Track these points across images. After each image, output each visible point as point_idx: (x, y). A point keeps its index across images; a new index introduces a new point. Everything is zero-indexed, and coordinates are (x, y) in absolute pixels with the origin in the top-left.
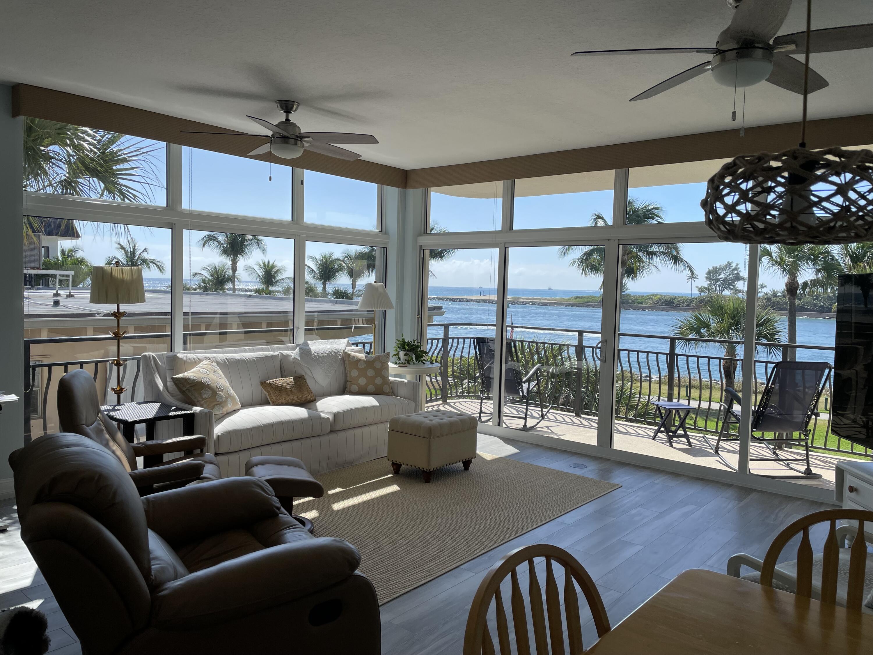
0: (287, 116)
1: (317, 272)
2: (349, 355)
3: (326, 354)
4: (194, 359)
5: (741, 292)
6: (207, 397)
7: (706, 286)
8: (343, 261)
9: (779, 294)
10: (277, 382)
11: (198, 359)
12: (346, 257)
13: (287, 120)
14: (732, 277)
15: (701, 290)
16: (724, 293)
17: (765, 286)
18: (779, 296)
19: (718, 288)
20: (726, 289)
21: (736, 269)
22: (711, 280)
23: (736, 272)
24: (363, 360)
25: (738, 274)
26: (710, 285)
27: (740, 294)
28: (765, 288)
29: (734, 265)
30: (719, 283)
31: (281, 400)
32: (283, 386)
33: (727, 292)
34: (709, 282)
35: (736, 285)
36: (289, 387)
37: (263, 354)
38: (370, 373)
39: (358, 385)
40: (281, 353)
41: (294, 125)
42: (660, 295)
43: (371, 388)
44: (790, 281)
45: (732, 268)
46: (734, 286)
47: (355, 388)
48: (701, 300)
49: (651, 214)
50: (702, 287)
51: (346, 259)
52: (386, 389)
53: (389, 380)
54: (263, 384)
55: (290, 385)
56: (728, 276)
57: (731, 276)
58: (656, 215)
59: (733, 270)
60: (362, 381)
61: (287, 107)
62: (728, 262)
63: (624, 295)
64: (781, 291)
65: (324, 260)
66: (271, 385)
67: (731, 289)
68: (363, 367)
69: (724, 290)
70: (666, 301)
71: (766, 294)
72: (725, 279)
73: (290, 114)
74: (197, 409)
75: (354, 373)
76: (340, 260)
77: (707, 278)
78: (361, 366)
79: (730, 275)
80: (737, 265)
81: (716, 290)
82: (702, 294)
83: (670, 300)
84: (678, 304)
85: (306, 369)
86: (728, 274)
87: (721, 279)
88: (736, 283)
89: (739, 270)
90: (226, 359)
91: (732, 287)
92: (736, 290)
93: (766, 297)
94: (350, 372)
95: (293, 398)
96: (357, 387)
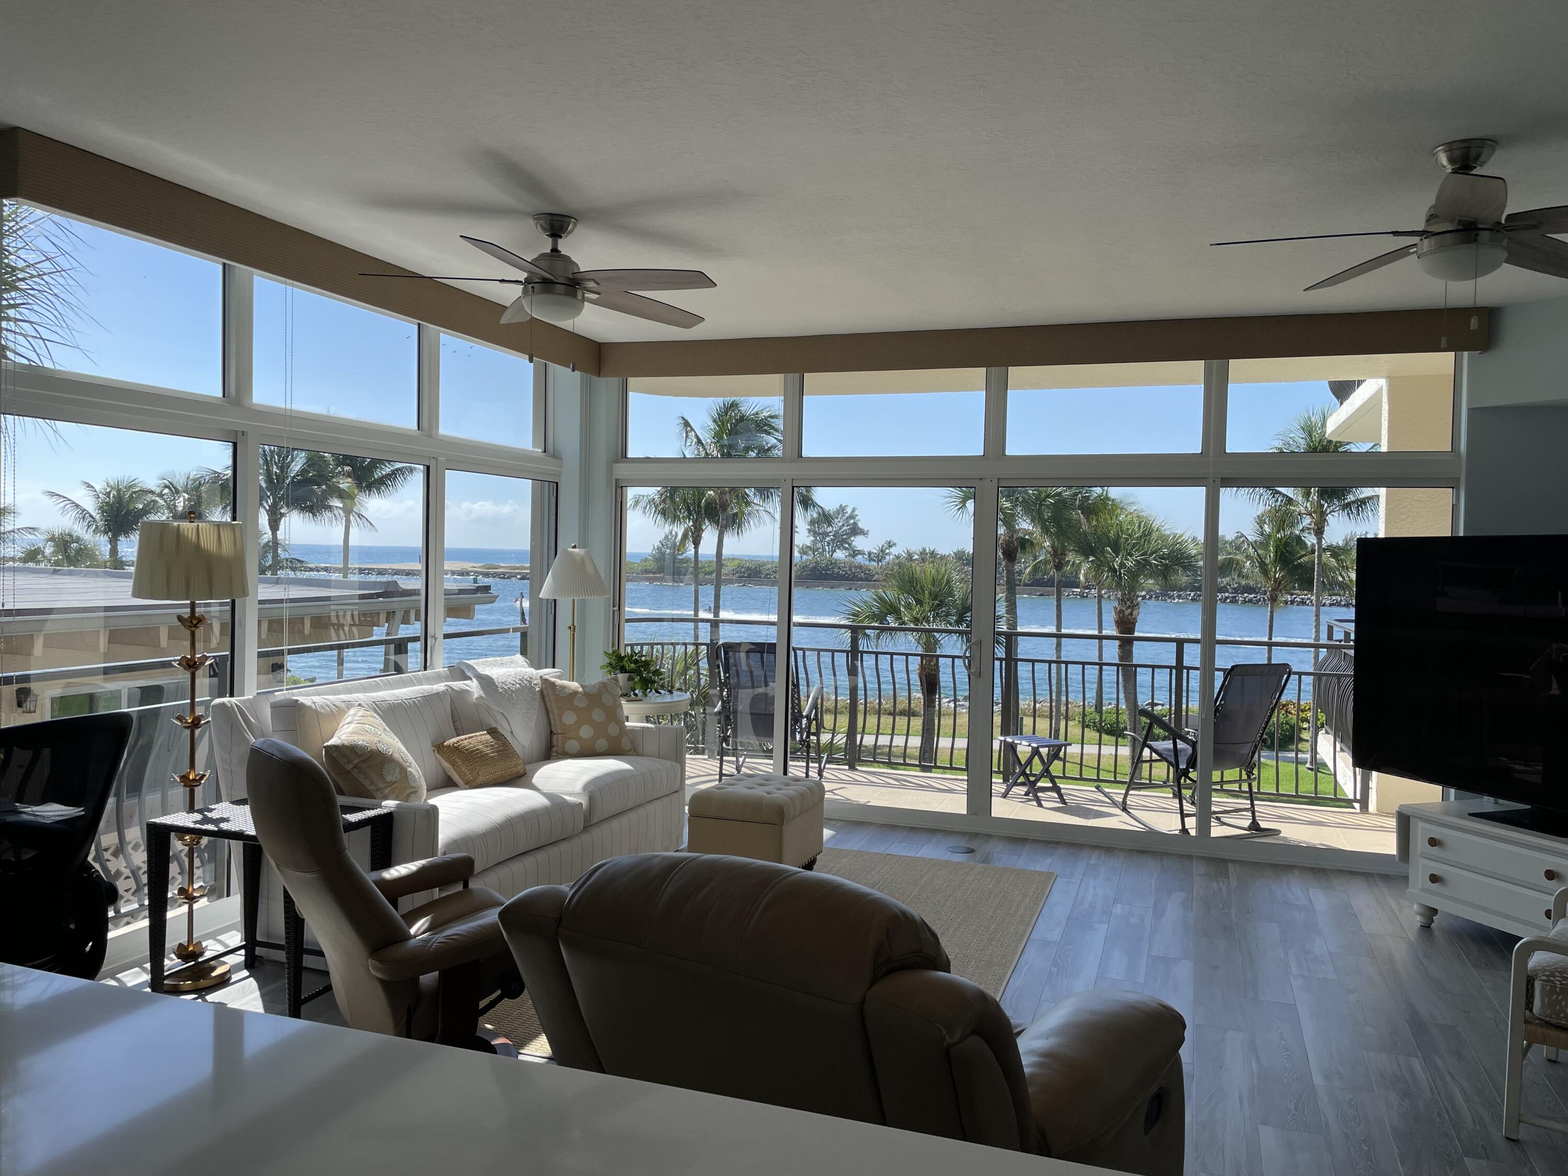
0: (555, 244)
1: (98, 517)
2: (553, 684)
3: (518, 686)
4: (328, 706)
5: (861, 554)
6: (393, 780)
7: (809, 545)
8: (161, 495)
9: (916, 557)
10: (466, 742)
11: (334, 705)
12: (166, 487)
13: (555, 250)
14: (846, 530)
15: (803, 550)
16: (835, 555)
17: (895, 544)
18: (916, 559)
19: (827, 548)
20: (839, 548)
21: (852, 517)
22: (815, 534)
23: (852, 521)
24: (580, 693)
25: (855, 524)
26: (814, 542)
27: (860, 557)
28: (894, 547)
29: (849, 510)
30: (828, 539)
31: (481, 779)
32: (477, 749)
33: (840, 555)
34: (812, 538)
35: (854, 543)
36: (487, 750)
37: (424, 690)
38: (598, 715)
39: (579, 739)
40: (448, 686)
41: (567, 259)
42: (739, 560)
43: (602, 744)
44: (1007, 538)
45: (847, 515)
46: (850, 545)
47: (573, 745)
48: (804, 567)
49: (766, 425)
50: (803, 545)
51: (166, 491)
52: (626, 743)
53: (626, 726)
54: (439, 747)
55: (487, 746)
56: (840, 529)
57: (845, 528)
58: (773, 428)
59: (847, 518)
60: (586, 732)
61: (552, 227)
62: (841, 506)
63: (682, 559)
64: (918, 553)
65: (114, 493)
66: (456, 749)
67: (846, 549)
68: (584, 705)
69: (835, 551)
70: (749, 569)
71: (898, 557)
72: (836, 532)
73: (560, 240)
74: (390, 805)
75: (570, 718)
76: (152, 492)
77: (809, 531)
78: (581, 704)
79: (843, 525)
80: (854, 510)
81: (824, 550)
82: (805, 557)
83: (756, 568)
84: (767, 574)
85: (499, 717)
86: (840, 524)
87: (830, 532)
88: (852, 539)
89: (857, 518)
90: (374, 702)
91: (847, 546)
92: (854, 551)
93: (897, 561)
94: (561, 716)
95: (499, 770)
96: (577, 744)
